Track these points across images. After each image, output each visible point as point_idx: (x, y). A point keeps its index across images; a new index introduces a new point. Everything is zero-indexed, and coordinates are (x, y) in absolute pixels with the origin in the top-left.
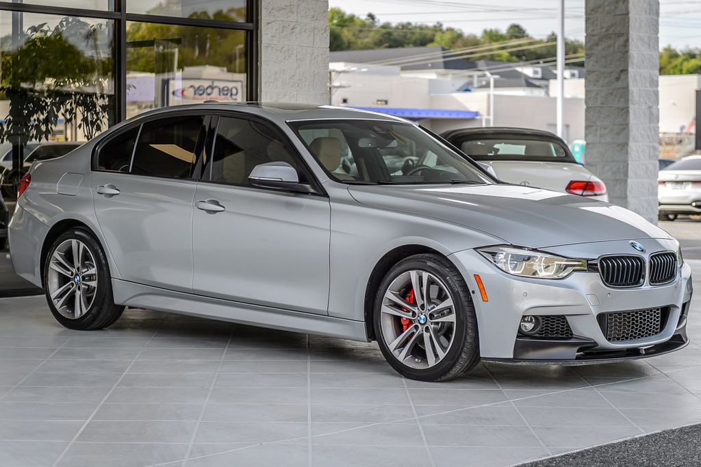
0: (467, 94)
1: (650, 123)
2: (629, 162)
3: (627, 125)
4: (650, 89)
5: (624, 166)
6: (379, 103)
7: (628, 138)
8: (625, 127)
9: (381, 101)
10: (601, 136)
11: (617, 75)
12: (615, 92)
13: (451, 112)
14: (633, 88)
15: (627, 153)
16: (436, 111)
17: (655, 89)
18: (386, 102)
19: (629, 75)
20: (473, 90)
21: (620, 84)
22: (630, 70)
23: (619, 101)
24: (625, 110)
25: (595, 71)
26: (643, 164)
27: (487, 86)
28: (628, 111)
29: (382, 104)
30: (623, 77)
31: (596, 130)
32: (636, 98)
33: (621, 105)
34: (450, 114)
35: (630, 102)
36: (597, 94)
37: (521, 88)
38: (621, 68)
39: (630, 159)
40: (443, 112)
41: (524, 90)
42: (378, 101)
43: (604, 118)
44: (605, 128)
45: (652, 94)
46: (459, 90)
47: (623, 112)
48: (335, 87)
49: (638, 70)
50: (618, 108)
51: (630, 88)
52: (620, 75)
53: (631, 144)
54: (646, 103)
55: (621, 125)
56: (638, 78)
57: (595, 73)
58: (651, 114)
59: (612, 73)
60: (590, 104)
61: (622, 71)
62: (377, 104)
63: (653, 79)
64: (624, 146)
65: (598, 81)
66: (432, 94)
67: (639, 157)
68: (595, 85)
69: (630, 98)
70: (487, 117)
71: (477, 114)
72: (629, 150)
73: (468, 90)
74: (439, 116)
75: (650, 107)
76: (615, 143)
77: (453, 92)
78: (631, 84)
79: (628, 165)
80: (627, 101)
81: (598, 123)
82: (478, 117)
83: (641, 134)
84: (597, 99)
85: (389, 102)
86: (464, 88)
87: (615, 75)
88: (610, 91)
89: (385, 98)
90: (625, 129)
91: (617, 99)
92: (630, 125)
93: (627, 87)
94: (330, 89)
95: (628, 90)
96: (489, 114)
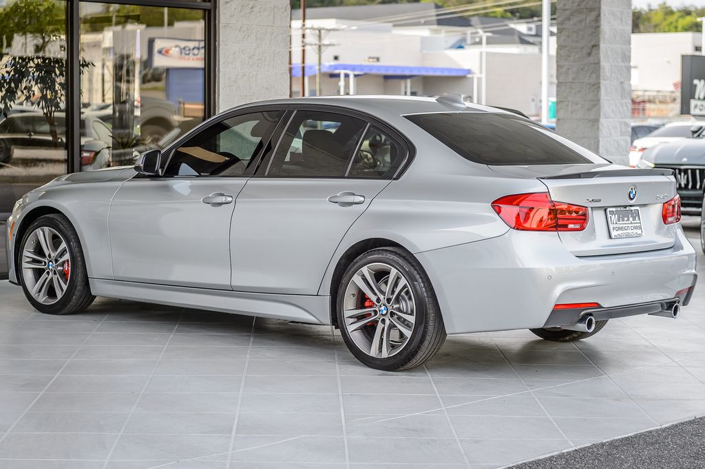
0: (460, 51)
1: (622, 99)
2: (601, 139)
3: (598, 100)
4: (623, 64)
5: (595, 143)
6: (371, 60)
7: (599, 115)
8: (596, 103)
9: (373, 58)
10: (572, 112)
11: (588, 51)
12: (586, 68)
13: (442, 70)
14: (605, 64)
15: (598, 128)
16: (427, 69)
17: (627, 64)
18: (378, 59)
19: (601, 50)
20: (466, 47)
21: (591, 59)
22: (602, 45)
23: (590, 76)
24: (596, 86)
25: (565, 47)
26: (614, 140)
27: (480, 43)
28: (599, 87)
29: (373, 61)
30: (594, 52)
31: (567, 106)
32: (608, 74)
33: (593, 81)
34: (443, 72)
35: (601, 78)
36: (569, 69)
37: (515, 45)
38: (593, 43)
39: (601, 135)
40: (435, 69)
41: (517, 47)
42: (370, 58)
43: (575, 93)
44: (577, 104)
45: (624, 69)
46: (452, 47)
47: (594, 87)
48: (324, 45)
49: (610, 46)
50: (590, 84)
51: (601, 64)
52: (591, 51)
53: (603, 121)
54: (618, 79)
55: (592, 101)
56: (610, 53)
57: (567, 48)
58: (623, 89)
59: (582, 48)
60: (562, 79)
61: (593, 46)
62: (369, 61)
63: (625, 55)
64: (595, 122)
65: (570, 56)
66: (424, 52)
67: (610, 134)
68: (566, 60)
69: (602, 73)
70: (479, 75)
71: (469, 71)
72: (600, 127)
73: (461, 47)
74: (431, 73)
75: (622, 83)
76: (586, 119)
77: (446, 49)
78: (602, 59)
79: (599, 141)
80: (598, 77)
81: (569, 99)
82: (469, 76)
83: (613, 110)
84: (568, 74)
85: (381, 60)
86: (458, 45)
87: (586, 51)
88: (582, 67)
89: (376, 55)
90: (597, 104)
91: (588, 75)
92: (601, 101)
93: (598, 63)
94: (320, 47)
95: (600, 66)
96: (481, 73)
